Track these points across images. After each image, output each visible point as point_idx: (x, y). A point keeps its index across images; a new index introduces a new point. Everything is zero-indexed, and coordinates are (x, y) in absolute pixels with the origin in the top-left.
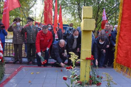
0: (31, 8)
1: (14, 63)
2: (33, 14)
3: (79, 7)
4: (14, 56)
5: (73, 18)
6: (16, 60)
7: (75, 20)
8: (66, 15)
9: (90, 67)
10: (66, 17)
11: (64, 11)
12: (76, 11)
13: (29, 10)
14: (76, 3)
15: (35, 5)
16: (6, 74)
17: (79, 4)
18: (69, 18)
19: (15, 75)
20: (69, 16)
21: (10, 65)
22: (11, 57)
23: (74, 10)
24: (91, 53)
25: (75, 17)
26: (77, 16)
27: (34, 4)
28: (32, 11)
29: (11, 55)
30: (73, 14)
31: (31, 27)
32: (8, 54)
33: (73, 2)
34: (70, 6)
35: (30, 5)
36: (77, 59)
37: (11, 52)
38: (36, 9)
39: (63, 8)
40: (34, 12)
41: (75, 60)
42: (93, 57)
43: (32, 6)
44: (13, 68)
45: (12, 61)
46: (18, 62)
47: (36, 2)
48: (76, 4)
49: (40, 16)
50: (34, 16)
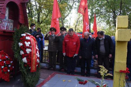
0: (66, 17)
1: (48, 69)
2: (68, 23)
3: (114, 15)
4: (48, 62)
5: (108, 27)
6: (50, 66)
7: (110, 28)
8: (100, 23)
9: (125, 81)
10: (100, 25)
11: (98, 20)
12: (111, 19)
13: (64, 19)
14: (111, 10)
15: (70, 15)
16: (41, 79)
17: (114, 12)
18: (104, 26)
19: (48, 81)
20: (103, 25)
21: (45, 71)
22: (46, 63)
23: (109, 18)
24: (126, 66)
25: (110, 25)
26: (112, 25)
27: (69, 13)
28: (67, 20)
29: (46, 61)
30: (108, 23)
31: (63, 36)
32: (44, 60)
33: (107, 10)
34: (104, 14)
35: (66, 14)
36: (107, 73)
37: (47, 59)
38: (70, 19)
39: (97, 16)
40: (69, 21)
41: (105, 74)
42: (129, 70)
43: (67, 16)
44: (47, 74)
45: (47, 67)
46: (52, 68)
47: (71, 12)
48: (111, 12)
49: (74, 24)
50: (69, 25)
